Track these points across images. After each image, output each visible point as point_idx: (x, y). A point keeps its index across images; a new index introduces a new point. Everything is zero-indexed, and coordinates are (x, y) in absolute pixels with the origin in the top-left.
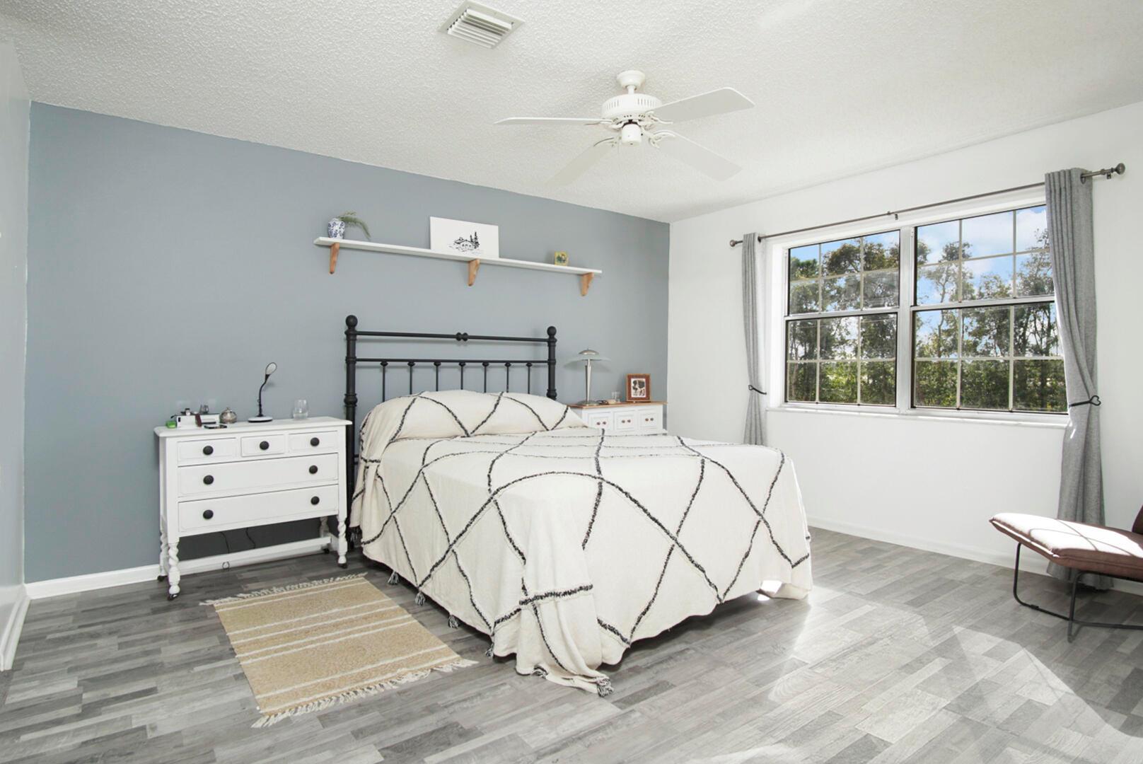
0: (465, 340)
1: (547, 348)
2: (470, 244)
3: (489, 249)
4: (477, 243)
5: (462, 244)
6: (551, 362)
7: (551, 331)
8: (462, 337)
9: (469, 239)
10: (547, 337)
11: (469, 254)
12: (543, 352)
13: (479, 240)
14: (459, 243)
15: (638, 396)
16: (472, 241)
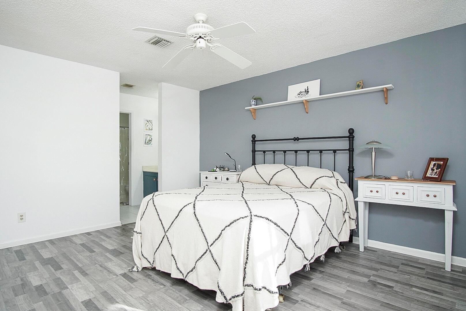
0: (298, 140)
1: (348, 142)
2: (305, 93)
3: (315, 93)
4: (308, 91)
5: (300, 94)
6: (351, 150)
7: (351, 131)
8: (296, 139)
9: (304, 91)
10: (348, 135)
11: (304, 98)
12: (345, 144)
13: (309, 90)
14: (299, 94)
15: (433, 176)
16: (305, 91)
